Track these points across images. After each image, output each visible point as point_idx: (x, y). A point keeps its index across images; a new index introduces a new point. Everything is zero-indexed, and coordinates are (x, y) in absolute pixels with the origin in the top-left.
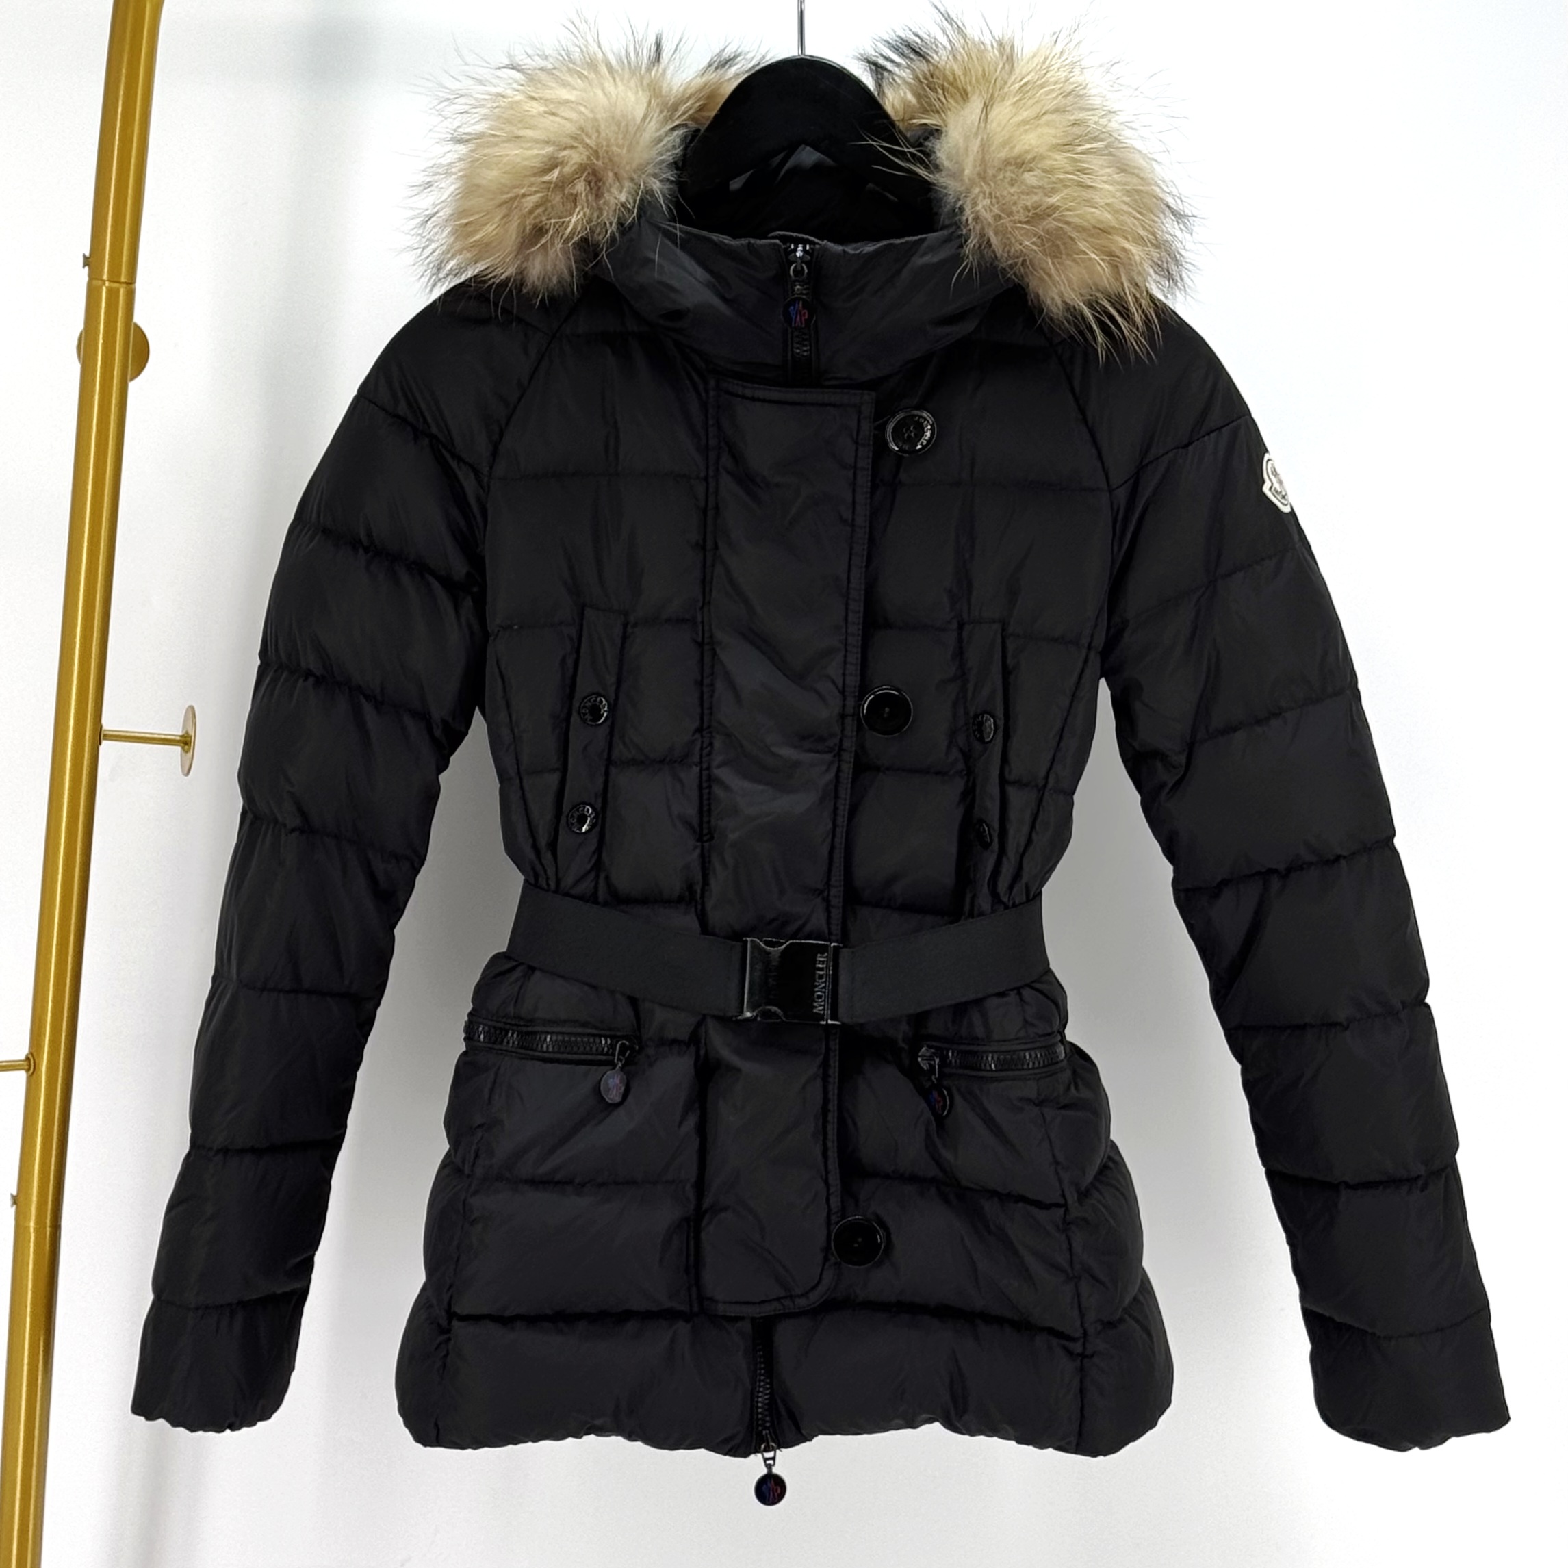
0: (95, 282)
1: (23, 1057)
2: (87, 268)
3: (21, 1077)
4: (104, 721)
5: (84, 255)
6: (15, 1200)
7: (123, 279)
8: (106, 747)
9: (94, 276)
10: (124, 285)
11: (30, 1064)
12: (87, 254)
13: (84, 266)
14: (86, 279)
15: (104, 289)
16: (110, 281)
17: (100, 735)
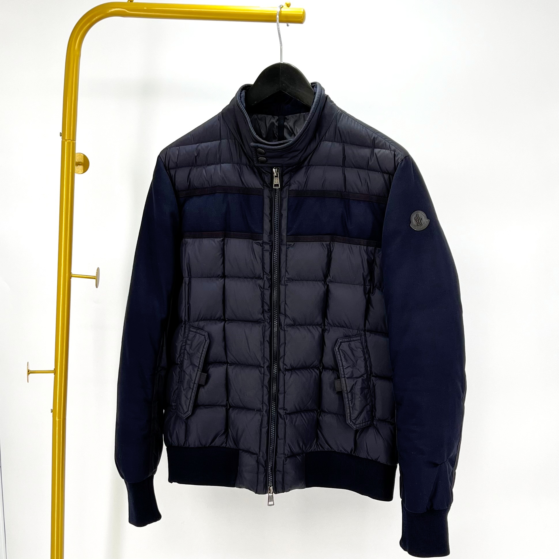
0: (63, 140)
1: (53, 369)
2: (61, 137)
3: (52, 375)
4: (72, 272)
5: (60, 133)
6: (52, 411)
7: (71, 139)
8: (73, 279)
9: (63, 138)
10: (72, 141)
11: (55, 372)
12: (61, 132)
13: (61, 136)
14: (61, 139)
15: (66, 142)
16: (68, 140)
17: (70, 276)
